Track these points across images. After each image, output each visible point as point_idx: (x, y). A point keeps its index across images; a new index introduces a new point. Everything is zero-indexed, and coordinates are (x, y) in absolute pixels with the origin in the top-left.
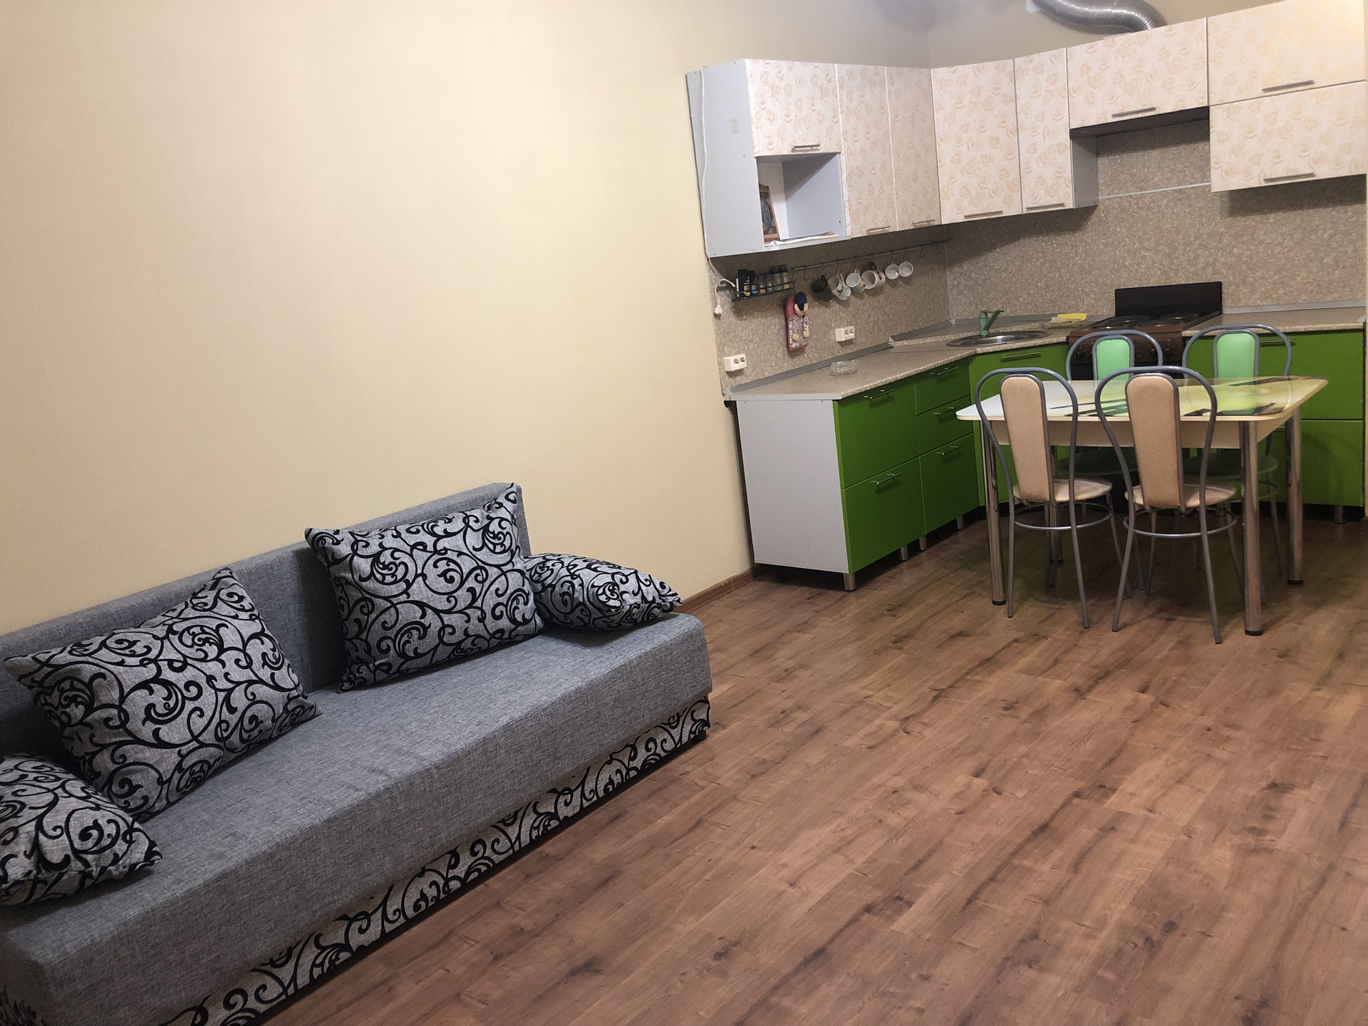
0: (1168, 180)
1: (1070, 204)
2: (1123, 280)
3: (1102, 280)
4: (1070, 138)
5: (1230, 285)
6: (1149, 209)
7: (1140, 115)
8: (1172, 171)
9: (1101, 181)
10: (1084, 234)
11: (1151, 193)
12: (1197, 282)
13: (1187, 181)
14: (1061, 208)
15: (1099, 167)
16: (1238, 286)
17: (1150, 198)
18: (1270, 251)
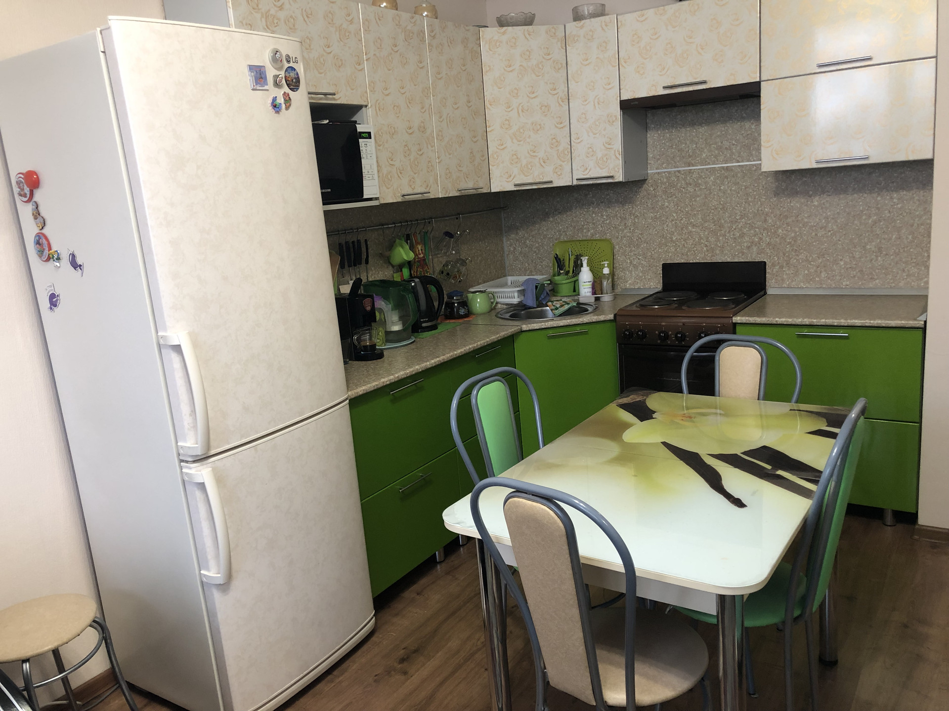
0: (715, 157)
1: (619, 177)
2: (670, 254)
3: (650, 254)
4: (621, 109)
5: (773, 265)
6: (697, 185)
7: (691, 88)
8: (719, 148)
9: (650, 155)
10: (633, 208)
11: (699, 169)
12: (742, 261)
13: (734, 159)
14: (610, 181)
15: (649, 140)
16: (781, 267)
17: (699, 174)
18: (814, 234)
